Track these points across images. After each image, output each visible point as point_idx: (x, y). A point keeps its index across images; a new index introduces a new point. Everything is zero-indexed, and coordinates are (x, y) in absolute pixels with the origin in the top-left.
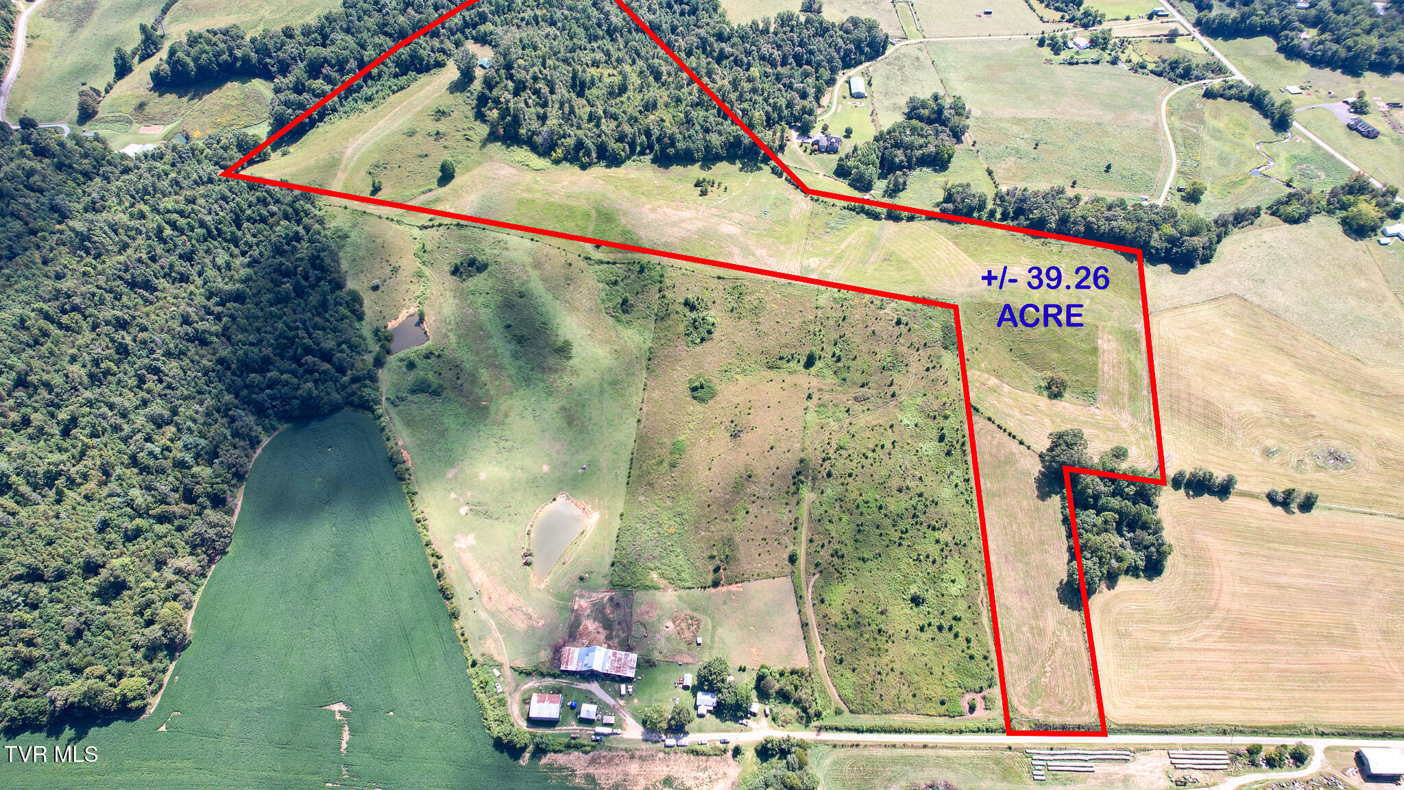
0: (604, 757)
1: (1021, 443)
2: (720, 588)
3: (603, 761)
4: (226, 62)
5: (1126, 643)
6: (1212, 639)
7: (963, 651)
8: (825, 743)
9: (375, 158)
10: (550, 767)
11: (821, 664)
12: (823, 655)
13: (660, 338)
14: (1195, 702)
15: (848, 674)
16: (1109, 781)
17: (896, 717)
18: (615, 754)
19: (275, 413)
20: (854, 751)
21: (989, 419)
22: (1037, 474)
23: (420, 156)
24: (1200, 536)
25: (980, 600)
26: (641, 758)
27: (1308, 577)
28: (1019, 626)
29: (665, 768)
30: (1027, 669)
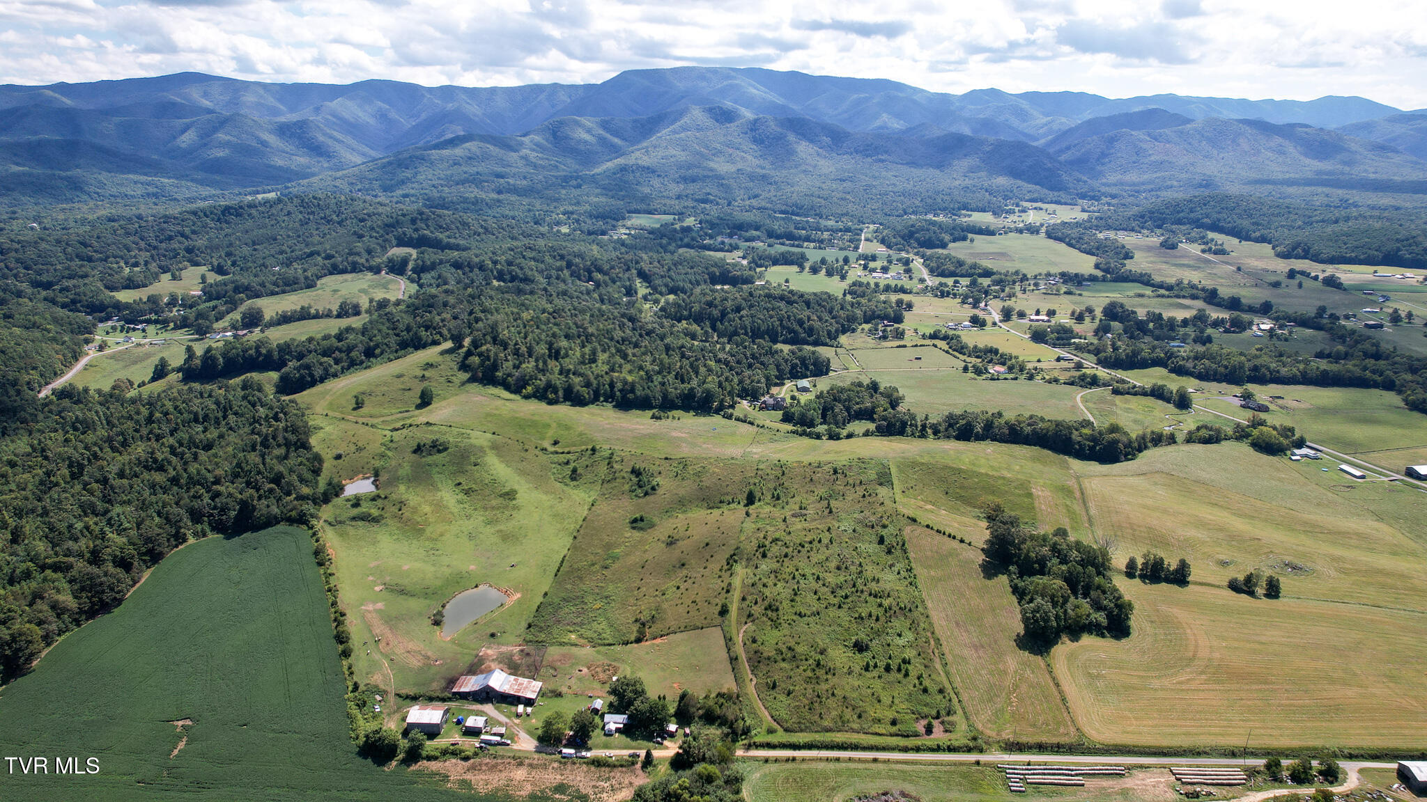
0: (487, 764)
1: (962, 541)
2: (643, 644)
3: (484, 768)
4: (251, 355)
5: (1100, 684)
6: (1198, 682)
7: (915, 686)
8: (755, 759)
9: (364, 388)
10: (419, 773)
11: (751, 689)
12: (754, 683)
13: (604, 495)
14: (1191, 730)
15: (782, 697)
16: (1104, 793)
17: (839, 735)
18: (499, 761)
19: (210, 521)
20: (790, 765)
21: (928, 526)
22: (981, 562)
23: (404, 390)
24: (1163, 608)
25: (930, 651)
26: (531, 765)
27: (1289, 637)
28: (977, 671)
29: (558, 777)
30: (990, 700)
